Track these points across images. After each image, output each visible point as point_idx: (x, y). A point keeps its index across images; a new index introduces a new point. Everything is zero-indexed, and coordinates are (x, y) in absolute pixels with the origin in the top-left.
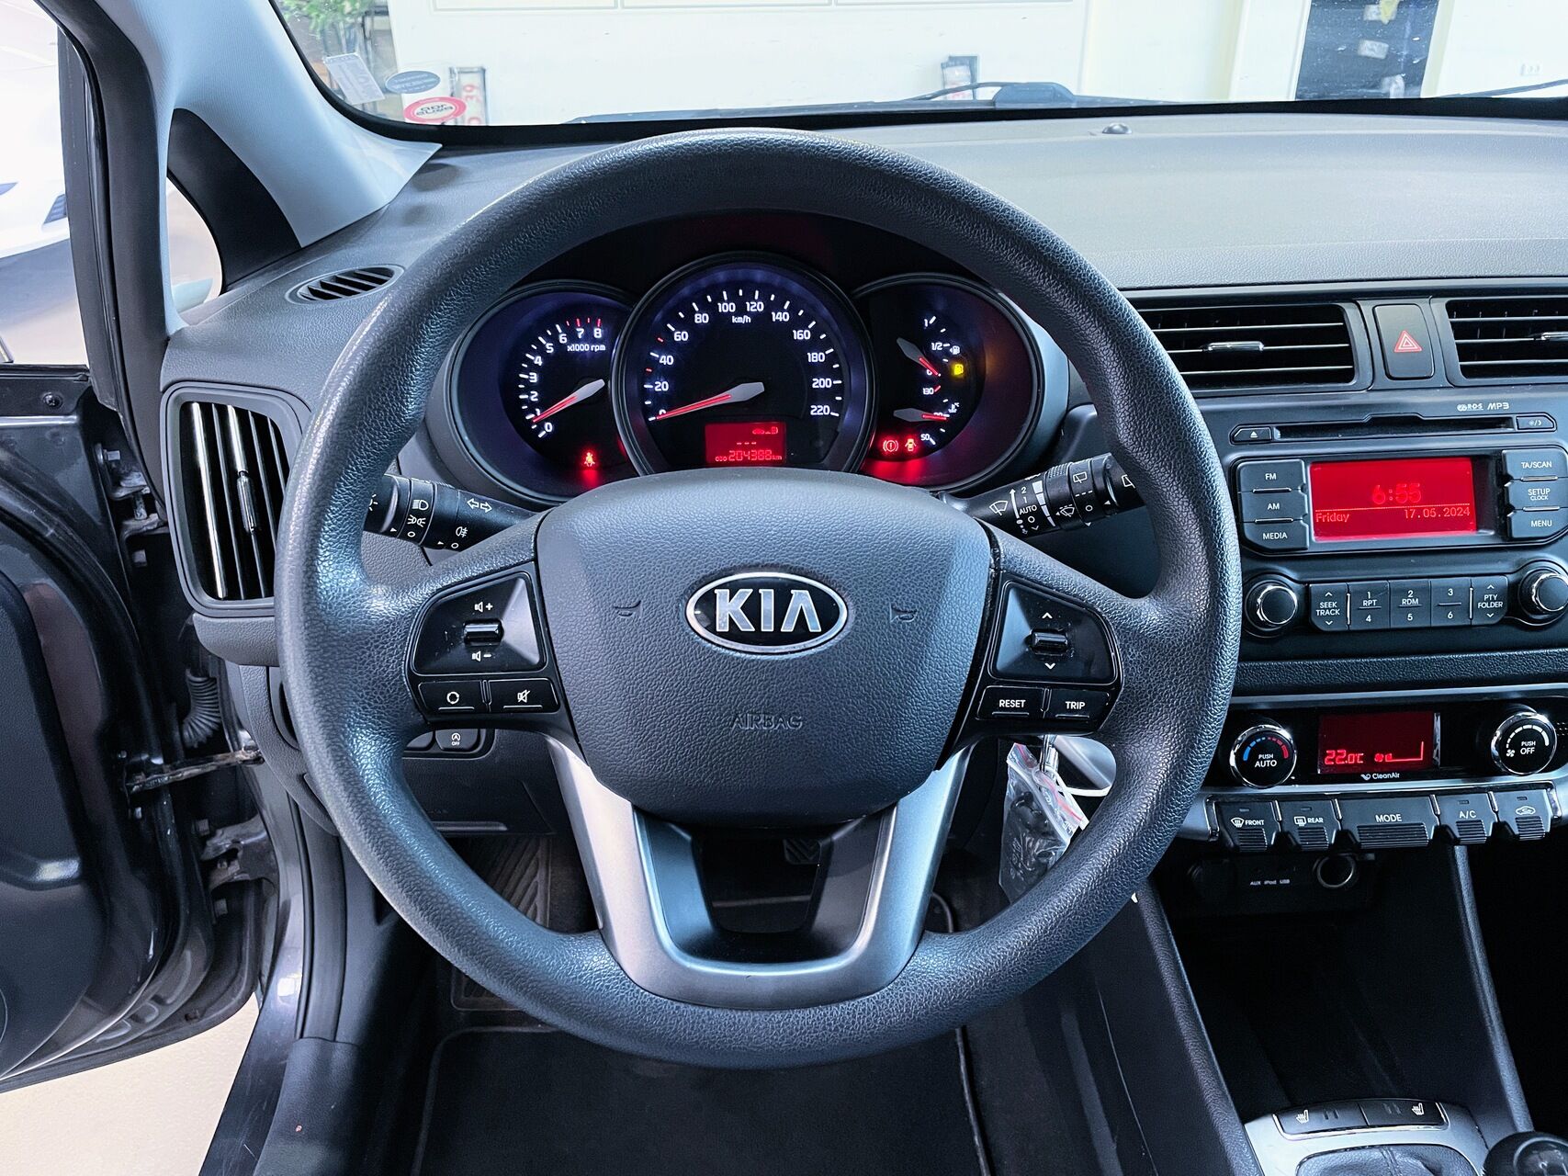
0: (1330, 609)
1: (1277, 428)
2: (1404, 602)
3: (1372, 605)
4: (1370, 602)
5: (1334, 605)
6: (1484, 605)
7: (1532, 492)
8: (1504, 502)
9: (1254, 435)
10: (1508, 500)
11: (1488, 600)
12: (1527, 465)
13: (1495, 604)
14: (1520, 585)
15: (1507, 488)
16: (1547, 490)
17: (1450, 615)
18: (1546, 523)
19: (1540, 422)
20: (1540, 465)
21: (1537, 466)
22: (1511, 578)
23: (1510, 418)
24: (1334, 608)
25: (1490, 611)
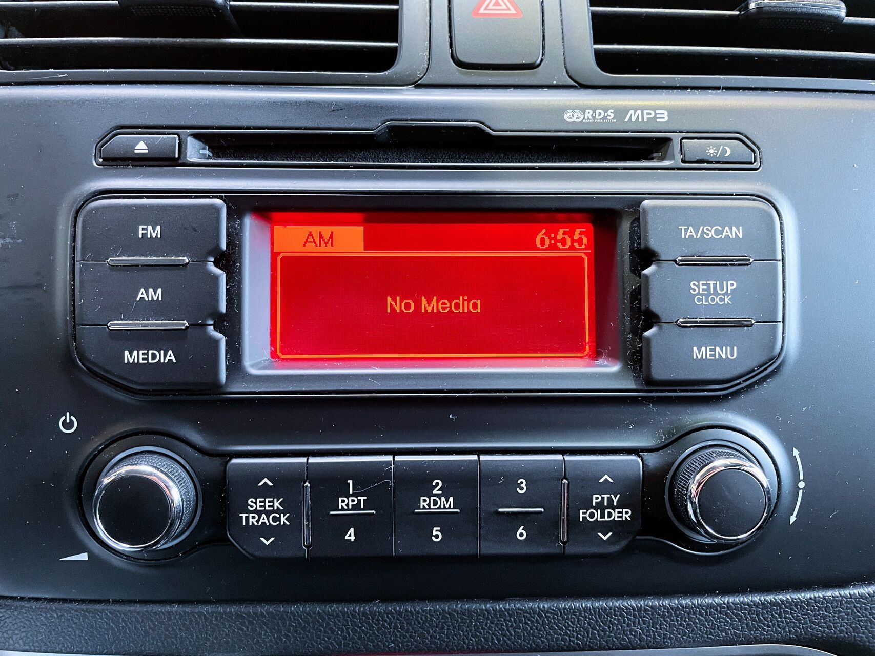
0: (268, 513)
1: (196, 136)
2: (425, 503)
3: (357, 507)
4: (351, 503)
5: (276, 504)
6: (592, 515)
7: (697, 287)
8: (640, 303)
9: (141, 148)
10: (648, 302)
11: (600, 506)
12: (691, 232)
13: (615, 515)
14: (669, 476)
15: (647, 277)
16: (731, 285)
17: (521, 533)
18: (723, 353)
19: (728, 149)
20: (717, 232)
21: (712, 234)
22: (653, 460)
23: (669, 140)
24: (278, 511)
25: (605, 527)
